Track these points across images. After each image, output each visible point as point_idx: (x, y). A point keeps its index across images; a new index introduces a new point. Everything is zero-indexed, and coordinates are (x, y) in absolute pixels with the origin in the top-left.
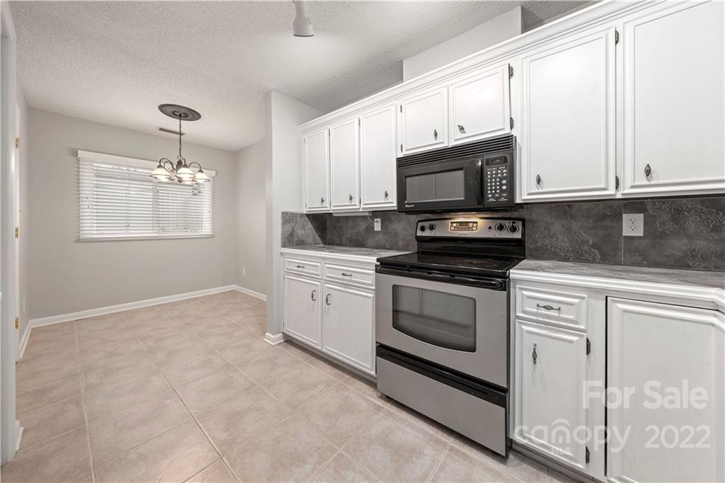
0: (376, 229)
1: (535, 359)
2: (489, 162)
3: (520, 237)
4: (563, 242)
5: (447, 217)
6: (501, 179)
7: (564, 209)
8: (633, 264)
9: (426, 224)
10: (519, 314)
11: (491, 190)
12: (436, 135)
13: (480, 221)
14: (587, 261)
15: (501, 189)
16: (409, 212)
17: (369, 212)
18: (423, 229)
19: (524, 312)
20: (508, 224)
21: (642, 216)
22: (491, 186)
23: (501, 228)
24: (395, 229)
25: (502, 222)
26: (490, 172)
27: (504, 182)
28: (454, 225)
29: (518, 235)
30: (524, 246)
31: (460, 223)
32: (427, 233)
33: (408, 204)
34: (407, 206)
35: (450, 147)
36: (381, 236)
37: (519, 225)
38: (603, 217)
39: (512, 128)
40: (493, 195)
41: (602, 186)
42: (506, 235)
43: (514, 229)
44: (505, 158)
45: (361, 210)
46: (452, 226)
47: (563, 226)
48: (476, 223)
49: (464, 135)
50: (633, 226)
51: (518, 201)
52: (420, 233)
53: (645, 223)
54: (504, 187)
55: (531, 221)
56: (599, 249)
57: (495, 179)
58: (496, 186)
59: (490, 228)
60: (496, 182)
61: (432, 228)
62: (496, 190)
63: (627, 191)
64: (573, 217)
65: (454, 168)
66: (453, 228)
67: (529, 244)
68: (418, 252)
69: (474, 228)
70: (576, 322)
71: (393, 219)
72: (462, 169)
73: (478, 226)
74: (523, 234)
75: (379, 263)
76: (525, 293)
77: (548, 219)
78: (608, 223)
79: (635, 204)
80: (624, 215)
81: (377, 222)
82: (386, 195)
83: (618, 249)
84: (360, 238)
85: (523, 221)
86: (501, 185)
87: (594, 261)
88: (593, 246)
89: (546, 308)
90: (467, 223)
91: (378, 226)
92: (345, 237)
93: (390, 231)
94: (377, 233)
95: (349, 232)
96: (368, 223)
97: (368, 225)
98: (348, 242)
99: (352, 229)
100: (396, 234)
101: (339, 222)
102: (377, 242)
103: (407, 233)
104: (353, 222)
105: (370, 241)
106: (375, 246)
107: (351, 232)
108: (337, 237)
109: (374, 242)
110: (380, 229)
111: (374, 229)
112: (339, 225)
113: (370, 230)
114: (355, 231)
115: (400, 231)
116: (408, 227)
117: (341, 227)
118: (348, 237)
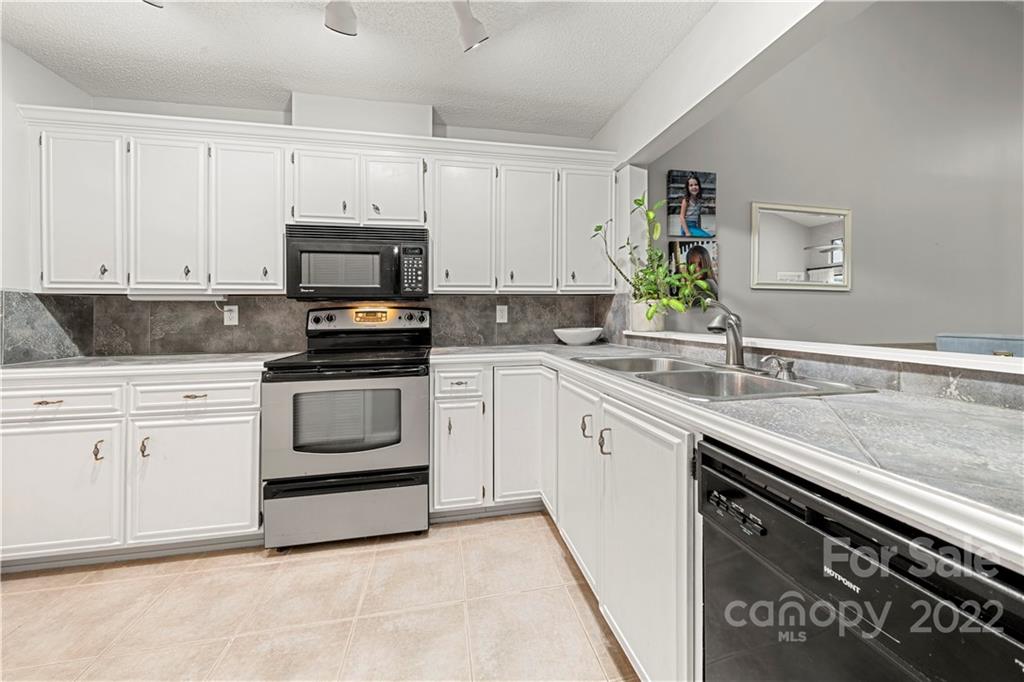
0: (227, 322)
1: (450, 430)
2: (405, 251)
3: (428, 326)
4: (459, 330)
5: (349, 305)
6: (417, 270)
7: (460, 300)
8: (502, 344)
9: (323, 314)
10: (437, 395)
11: (408, 279)
12: (345, 207)
13: (390, 311)
14: (475, 345)
15: (416, 279)
16: (302, 298)
17: (224, 296)
18: (317, 320)
19: (441, 392)
20: (417, 313)
21: (506, 307)
22: (408, 276)
23: (411, 318)
24: (266, 323)
25: (412, 312)
26: (406, 261)
27: (420, 273)
28: (360, 315)
29: (426, 325)
30: (430, 335)
31: (367, 312)
32: (324, 326)
33: (305, 288)
34: (302, 290)
35: (361, 226)
36: (237, 334)
37: (427, 314)
38: (485, 308)
39: (425, 221)
40: (410, 284)
41: (488, 284)
42: (415, 324)
43: (422, 319)
44: (421, 250)
45: (210, 292)
46: (357, 317)
47: (459, 315)
48: (385, 312)
49: (378, 217)
50: (502, 315)
51: (430, 292)
52: (312, 326)
53: (509, 313)
54: (420, 278)
55: (436, 311)
56: (482, 334)
57: (412, 268)
58: (412, 276)
59: (400, 318)
60: (412, 272)
61: (330, 319)
62: (412, 279)
63: (502, 289)
64: (466, 308)
65: (369, 251)
66: (358, 319)
67: (434, 334)
68: (309, 352)
69: (384, 319)
70: (476, 391)
71: (262, 306)
72: (377, 253)
73: (387, 317)
74: (430, 324)
75: (266, 369)
76: (442, 375)
77: (448, 309)
78: (488, 312)
79: (503, 299)
80: (498, 307)
81: (230, 311)
82: (266, 273)
83: (493, 333)
84: (189, 338)
85: (429, 310)
86: (417, 275)
87: (479, 344)
88: (479, 332)
89: (458, 384)
90: (375, 312)
91: (231, 317)
92: (148, 339)
93: (256, 325)
94: (230, 328)
95: (161, 329)
96: (209, 313)
97: (208, 316)
98: (158, 347)
99: (170, 323)
100: (268, 329)
101: (133, 311)
102: (230, 342)
103: (288, 327)
104: (173, 311)
105: (214, 342)
106: (226, 349)
107: (167, 328)
108: (126, 339)
109: (222, 344)
110: (237, 323)
111: (223, 322)
112: (133, 317)
113: (214, 324)
114: (177, 327)
115: (275, 324)
116: (289, 319)
117: (138, 321)
118: (157, 338)
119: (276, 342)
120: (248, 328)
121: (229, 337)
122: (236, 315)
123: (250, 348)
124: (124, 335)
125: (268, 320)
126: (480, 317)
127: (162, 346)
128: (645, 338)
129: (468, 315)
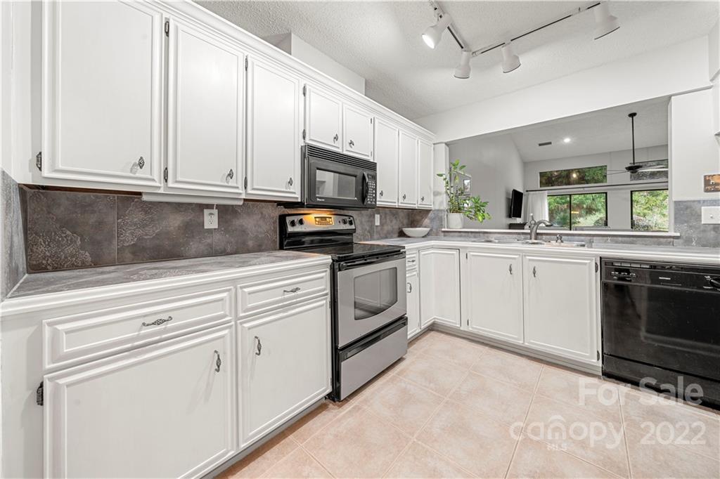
0: (207, 226)
4: (359, 230)
9: (295, 219)
11: (370, 195)
13: (333, 217)
18: (293, 224)
21: (379, 215)
23: (345, 222)
24: (242, 226)
25: (344, 218)
26: (369, 183)
28: (317, 220)
29: (354, 227)
31: (321, 217)
32: (298, 228)
34: (318, 199)
37: (352, 219)
38: (371, 216)
40: (370, 199)
42: (348, 226)
43: (351, 223)
48: (331, 218)
50: (377, 220)
51: (377, 205)
52: (291, 228)
53: (380, 219)
56: (369, 233)
57: (371, 188)
59: (340, 222)
61: (301, 223)
64: (362, 216)
66: (317, 223)
69: (331, 223)
71: (239, 210)
73: (332, 221)
78: (372, 218)
79: (378, 210)
81: (210, 215)
83: (374, 232)
88: (368, 231)
90: (325, 218)
91: (211, 221)
92: (115, 245)
93: (233, 228)
94: (210, 231)
95: (132, 234)
96: (189, 216)
97: (187, 219)
98: (128, 255)
99: (144, 226)
100: (244, 232)
101: (93, 212)
102: (210, 246)
103: (259, 230)
104: (146, 213)
105: (194, 246)
106: (206, 252)
107: (140, 232)
108: (82, 248)
109: (202, 247)
110: (217, 227)
111: (203, 225)
112: (92, 219)
113: (193, 228)
114: (151, 231)
115: (249, 227)
116: (261, 223)
117: (100, 224)
118: (126, 244)
119: (251, 243)
120: (226, 231)
121: (209, 241)
122: (215, 218)
123: (229, 250)
124: (79, 242)
125: (244, 224)
126: (369, 221)
127: (134, 253)
128: (460, 232)
129: (363, 220)
